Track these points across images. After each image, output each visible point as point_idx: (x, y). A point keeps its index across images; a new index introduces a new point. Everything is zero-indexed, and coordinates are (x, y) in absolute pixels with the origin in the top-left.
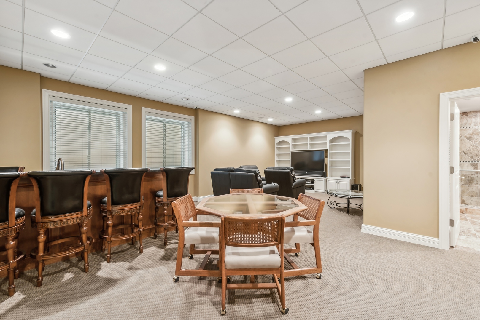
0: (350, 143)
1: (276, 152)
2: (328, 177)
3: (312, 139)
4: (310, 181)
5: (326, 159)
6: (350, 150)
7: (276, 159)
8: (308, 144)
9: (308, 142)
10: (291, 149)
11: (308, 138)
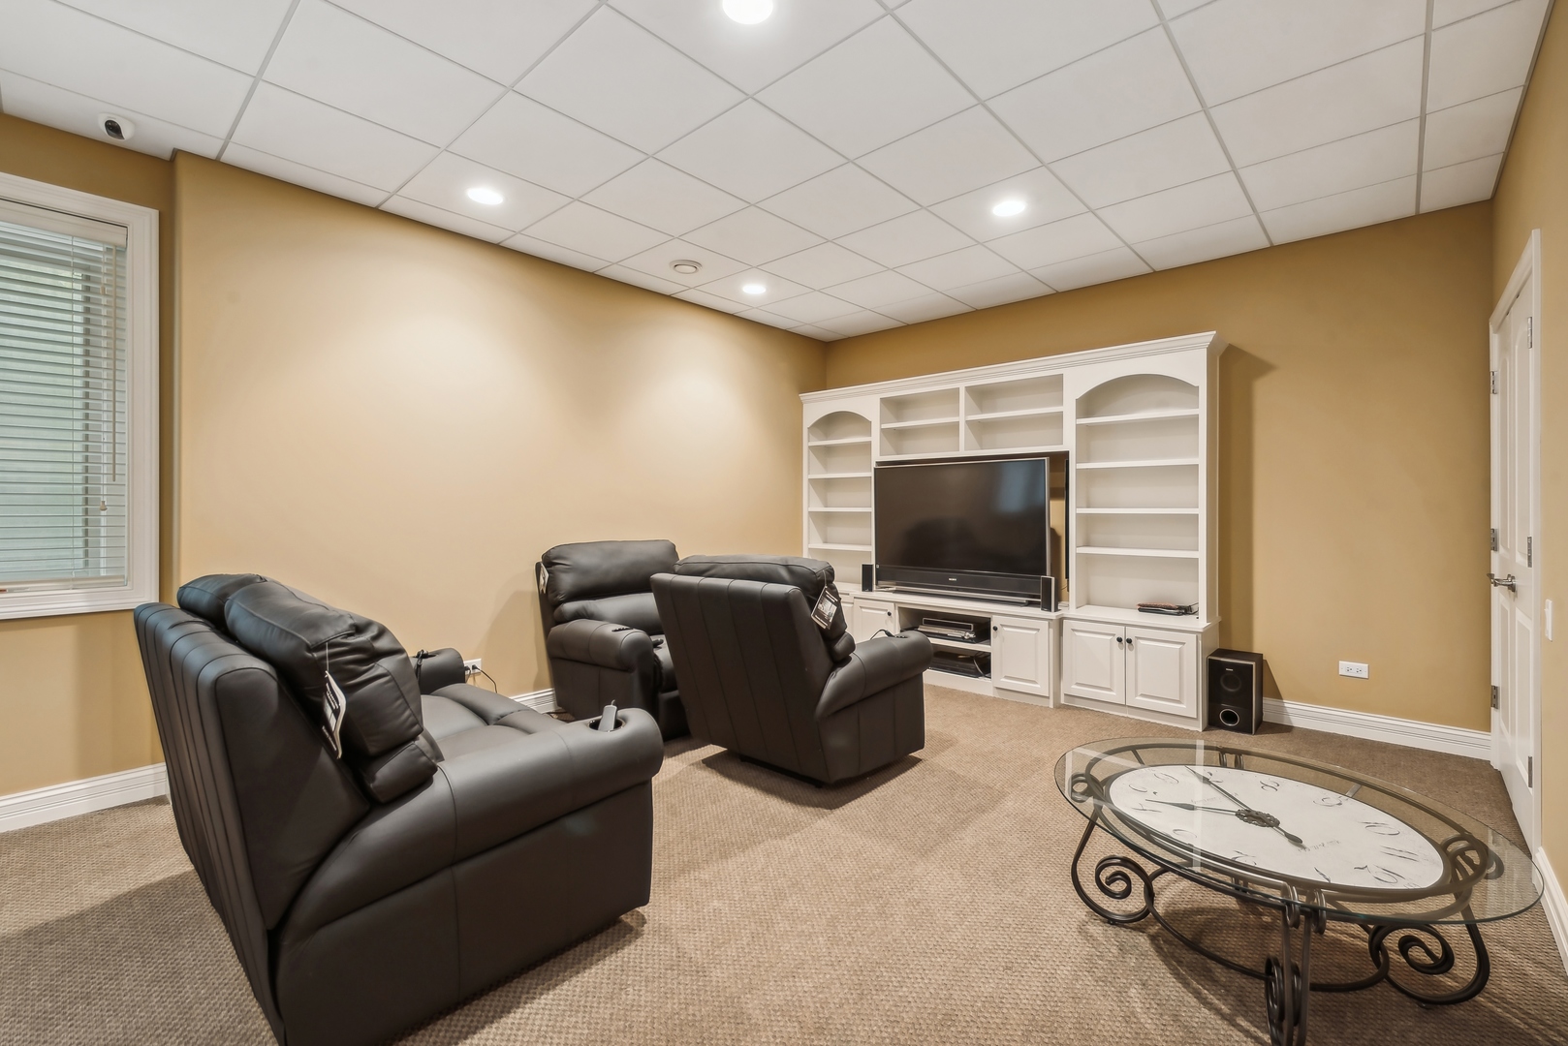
0: (1202, 411)
1: (812, 470)
2: (1070, 608)
3: (982, 396)
4: (969, 628)
5: (1055, 508)
6: (1198, 454)
7: (811, 503)
8: (962, 427)
9: (964, 414)
10: (877, 456)
11: (962, 394)
